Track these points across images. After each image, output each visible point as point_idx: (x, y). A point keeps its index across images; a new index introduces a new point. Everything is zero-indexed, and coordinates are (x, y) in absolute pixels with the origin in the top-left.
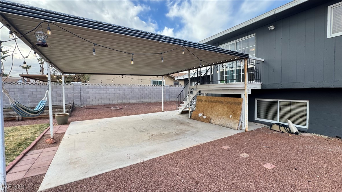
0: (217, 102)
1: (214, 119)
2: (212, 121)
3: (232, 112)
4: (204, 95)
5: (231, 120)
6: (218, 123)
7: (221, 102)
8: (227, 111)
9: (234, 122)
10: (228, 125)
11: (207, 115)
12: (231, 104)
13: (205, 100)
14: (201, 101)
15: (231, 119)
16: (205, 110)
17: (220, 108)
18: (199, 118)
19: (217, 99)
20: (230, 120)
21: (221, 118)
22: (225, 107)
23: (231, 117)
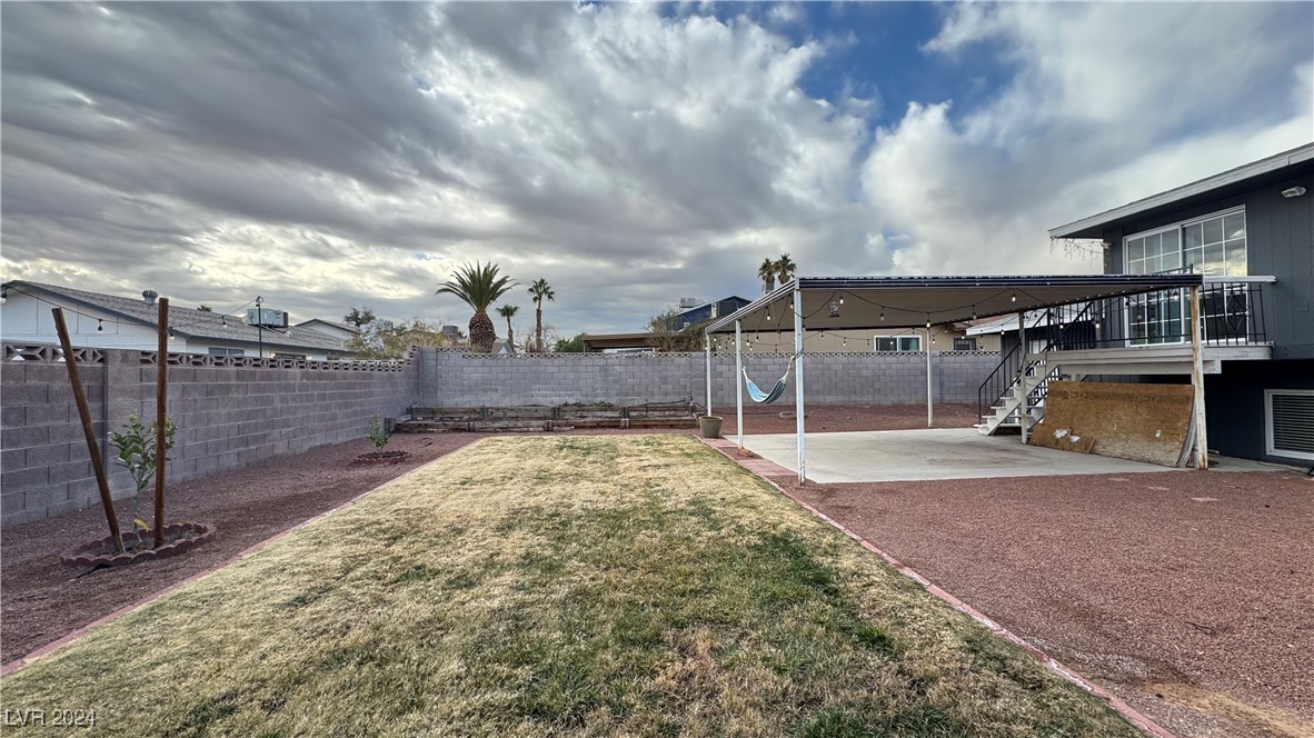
0: (1115, 396)
1: (1105, 442)
2: (1099, 449)
3: (1163, 422)
4: (1073, 379)
5: (1160, 444)
6: (1118, 452)
7: (1130, 398)
8: (1148, 421)
9: (1168, 447)
10: (1149, 455)
11: (1084, 434)
12: (1159, 401)
13: (1077, 393)
14: (1065, 395)
15: (1158, 440)
16: (1075, 419)
17: (1124, 413)
18: (1058, 440)
19: (1114, 388)
20: (1157, 443)
21: (1126, 441)
22: (1140, 411)
23: (1158, 435)
